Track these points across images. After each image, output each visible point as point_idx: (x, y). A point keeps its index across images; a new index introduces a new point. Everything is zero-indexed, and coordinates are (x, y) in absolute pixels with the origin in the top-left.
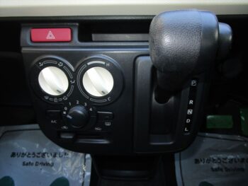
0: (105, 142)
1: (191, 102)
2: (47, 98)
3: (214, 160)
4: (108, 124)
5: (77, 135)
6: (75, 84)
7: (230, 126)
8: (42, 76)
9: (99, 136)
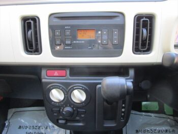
0: (81, 124)
1: (124, 105)
2: (53, 103)
3: (148, 131)
4: (83, 116)
5: (67, 121)
6: (67, 97)
7: (157, 109)
8: (52, 93)
9: (78, 121)
